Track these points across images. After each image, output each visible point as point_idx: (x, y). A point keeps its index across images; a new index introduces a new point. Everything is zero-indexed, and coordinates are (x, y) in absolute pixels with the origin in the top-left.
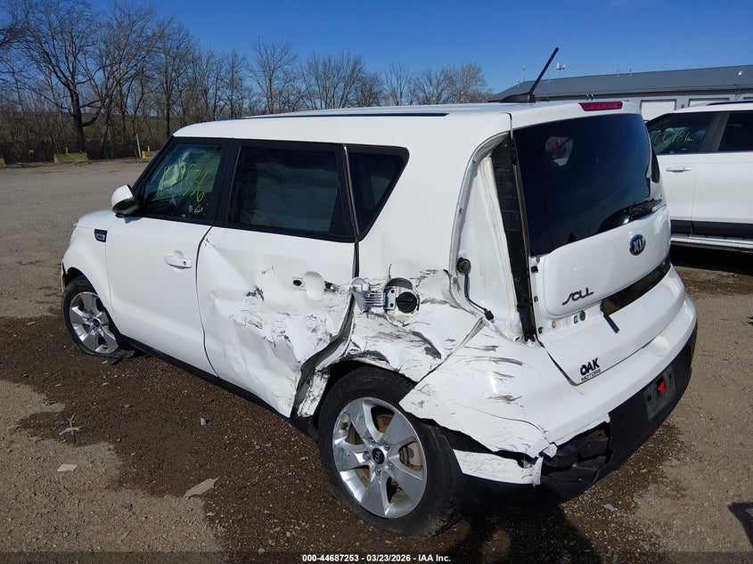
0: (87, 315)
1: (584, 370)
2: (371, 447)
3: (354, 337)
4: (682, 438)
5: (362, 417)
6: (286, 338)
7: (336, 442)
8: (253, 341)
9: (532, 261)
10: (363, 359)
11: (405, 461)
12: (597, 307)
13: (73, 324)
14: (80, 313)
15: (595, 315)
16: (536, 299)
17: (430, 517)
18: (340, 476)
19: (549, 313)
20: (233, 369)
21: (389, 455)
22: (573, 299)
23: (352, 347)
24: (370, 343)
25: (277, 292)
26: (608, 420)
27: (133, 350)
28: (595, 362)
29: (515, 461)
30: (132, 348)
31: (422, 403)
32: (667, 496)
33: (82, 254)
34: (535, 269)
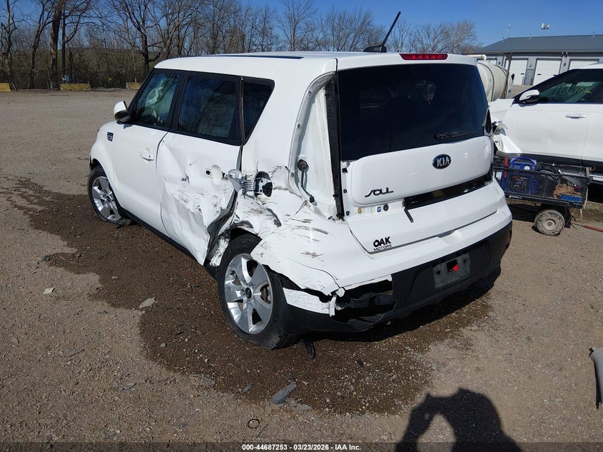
0: (103, 193)
1: (376, 244)
2: (246, 287)
3: (237, 211)
4: (491, 314)
5: (241, 266)
6: (200, 210)
7: (227, 282)
8: (184, 212)
9: (343, 165)
10: (242, 227)
11: (264, 298)
12: (401, 203)
13: (95, 199)
14: (99, 191)
15: (397, 208)
16: (345, 191)
17: (272, 334)
18: (227, 305)
19: (355, 202)
20: (174, 231)
21: (254, 292)
22: (374, 193)
23: (235, 218)
24: (246, 215)
25: (197, 178)
26: (390, 279)
27: (129, 220)
28: (387, 240)
29: (318, 298)
30: (129, 218)
31: (262, 254)
32: (455, 347)
33: (100, 151)
34: (345, 170)
